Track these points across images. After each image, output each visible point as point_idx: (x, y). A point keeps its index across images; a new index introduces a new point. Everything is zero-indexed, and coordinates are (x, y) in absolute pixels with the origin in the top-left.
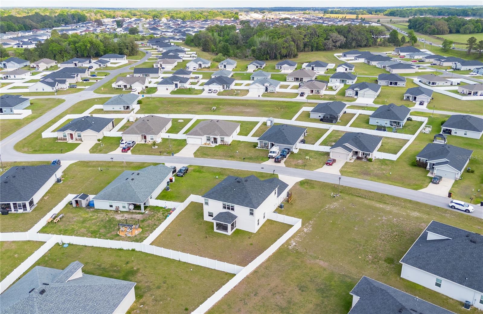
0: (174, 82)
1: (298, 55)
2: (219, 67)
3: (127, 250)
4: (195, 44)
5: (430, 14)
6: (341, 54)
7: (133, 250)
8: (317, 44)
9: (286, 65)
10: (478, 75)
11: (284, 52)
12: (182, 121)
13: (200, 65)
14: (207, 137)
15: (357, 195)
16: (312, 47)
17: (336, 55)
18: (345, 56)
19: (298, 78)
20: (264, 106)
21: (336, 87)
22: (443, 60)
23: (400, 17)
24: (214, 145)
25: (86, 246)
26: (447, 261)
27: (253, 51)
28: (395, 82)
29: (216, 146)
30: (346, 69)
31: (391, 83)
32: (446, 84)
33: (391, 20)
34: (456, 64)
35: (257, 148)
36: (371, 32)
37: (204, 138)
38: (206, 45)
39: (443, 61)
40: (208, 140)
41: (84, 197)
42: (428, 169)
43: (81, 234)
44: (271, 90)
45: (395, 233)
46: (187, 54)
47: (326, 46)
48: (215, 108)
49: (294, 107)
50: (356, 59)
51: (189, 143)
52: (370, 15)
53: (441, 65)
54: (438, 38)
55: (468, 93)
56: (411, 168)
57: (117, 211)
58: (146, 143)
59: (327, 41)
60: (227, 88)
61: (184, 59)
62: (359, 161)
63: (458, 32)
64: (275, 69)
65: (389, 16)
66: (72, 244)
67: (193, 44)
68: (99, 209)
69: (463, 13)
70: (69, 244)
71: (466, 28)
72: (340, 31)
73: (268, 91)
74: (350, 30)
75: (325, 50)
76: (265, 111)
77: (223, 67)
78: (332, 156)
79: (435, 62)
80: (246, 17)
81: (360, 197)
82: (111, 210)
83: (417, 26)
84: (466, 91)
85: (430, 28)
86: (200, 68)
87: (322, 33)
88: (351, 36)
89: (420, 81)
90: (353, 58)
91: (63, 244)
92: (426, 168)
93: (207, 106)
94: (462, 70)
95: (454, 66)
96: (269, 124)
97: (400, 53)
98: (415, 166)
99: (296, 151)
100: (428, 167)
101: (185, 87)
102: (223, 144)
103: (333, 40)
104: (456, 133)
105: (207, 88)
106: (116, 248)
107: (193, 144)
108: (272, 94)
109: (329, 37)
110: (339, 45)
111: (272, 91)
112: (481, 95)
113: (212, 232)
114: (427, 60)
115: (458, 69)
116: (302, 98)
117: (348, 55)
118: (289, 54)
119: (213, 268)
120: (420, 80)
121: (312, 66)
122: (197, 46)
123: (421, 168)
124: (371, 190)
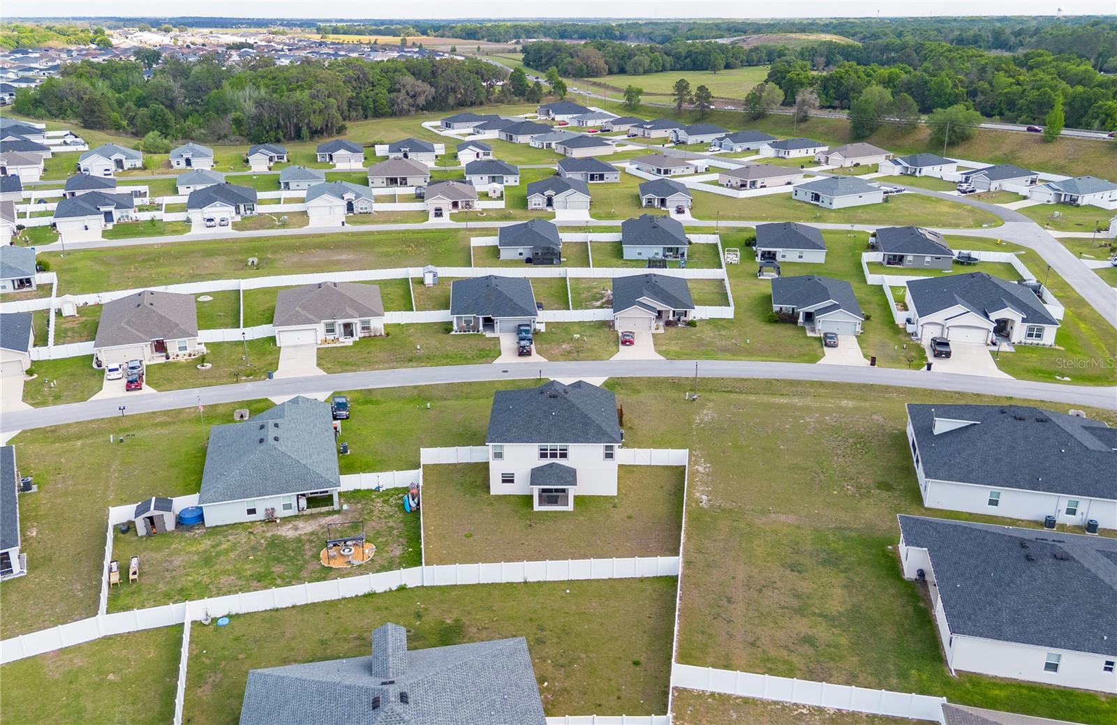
0: (103, 209)
1: (346, 128)
2: (174, 163)
3: (385, 592)
4: (49, 111)
5: (546, 35)
6: (438, 123)
7: (402, 588)
8: (375, 101)
9: (342, 152)
10: (722, 151)
11: (317, 121)
12: (209, 298)
13: (119, 163)
14: (327, 325)
15: (723, 389)
16: (365, 109)
17: (427, 124)
18: (448, 126)
19: (396, 179)
20: (373, 244)
21: (494, 192)
22: (648, 127)
23: (490, 41)
24: (349, 341)
25: (277, 610)
26: (996, 459)
27: (238, 122)
28: (600, 175)
29: (355, 342)
30: (478, 155)
31: (592, 177)
32: (687, 172)
33: (479, 49)
34: (675, 132)
35: (453, 333)
36: (477, 73)
37: (321, 327)
38: (93, 112)
39: (650, 129)
40: (328, 331)
41: (165, 505)
42: (801, 325)
43: (233, 589)
44: (362, 209)
45: (851, 441)
46: (48, 138)
47: (396, 106)
48: (256, 260)
49: (443, 240)
50: (478, 132)
51: (282, 345)
52: (425, 37)
53: (646, 135)
54: (595, 84)
55: (739, 184)
56: (770, 328)
57: (270, 520)
58: (171, 360)
59: (395, 94)
60: (248, 212)
61: (54, 149)
62: (672, 330)
63: (622, 71)
64: (317, 161)
65: (465, 39)
66: (238, 615)
67: (42, 111)
68: (217, 526)
69: (606, 34)
70: (229, 616)
71: (636, 63)
72: (417, 72)
73: (355, 212)
74: (435, 68)
75: (393, 114)
76: (385, 255)
77: (183, 164)
78: (620, 328)
79: (634, 131)
80: (128, 41)
81: (731, 392)
82: (252, 522)
83: (544, 61)
84: (736, 181)
85: (571, 63)
86: (121, 171)
87: (379, 77)
88: (443, 82)
89: (638, 169)
90: (471, 131)
91: (215, 620)
92: (796, 323)
93: (231, 258)
94: (689, 143)
95: (672, 137)
96: (429, 280)
97: (552, 115)
98: (776, 322)
99: (542, 328)
100: (801, 320)
101: (134, 219)
102: (370, 337)
103: (408, 93)
104: (784, 256)
105: (196, 215)
106: (357, 596)
107: (295, 346)
108: (367, 216)
109: (398, 86)
110: (424, 103)
111: (365, 211)
112: (761, 187)
113: (530, 513)
114: (616, 128)
115: (684, 143)
116: (439, 220)
117: (456, 125)
118: (327, 125)
119: (606, 578)
120: (636, 166)
121: (403, 150)
122: (56, 117)
123: (788, 325)
124: (745, 377)
